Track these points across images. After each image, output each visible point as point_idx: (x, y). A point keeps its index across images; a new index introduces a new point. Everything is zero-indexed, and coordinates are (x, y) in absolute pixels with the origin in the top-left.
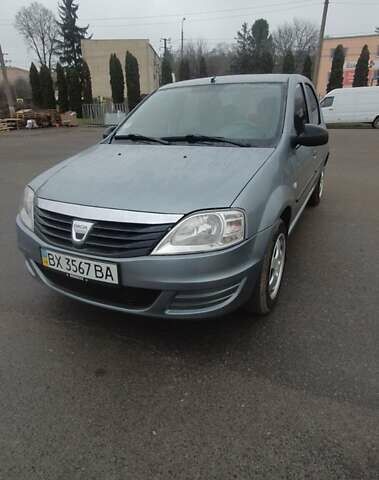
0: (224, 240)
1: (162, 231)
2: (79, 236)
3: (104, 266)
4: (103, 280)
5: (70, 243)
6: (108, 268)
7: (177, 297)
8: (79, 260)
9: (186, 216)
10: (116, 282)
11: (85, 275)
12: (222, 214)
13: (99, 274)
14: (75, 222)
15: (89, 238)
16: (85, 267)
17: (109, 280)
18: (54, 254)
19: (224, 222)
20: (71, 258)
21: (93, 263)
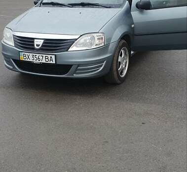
0: (96, 45)
1: (72, 42)
2: (38, 45)
3: (49, 56)
4: (49, 62)
5: (34, 49)
6: (51, 57)
7: (79, 68)
8: (38, 55)
9: (81, 36)
10: (54, 62)
11: (40, 61)
12: (95, 35)
13: (47, 60)
14: (35, 40)
15: (42, 46)
16: (41, 58)
17: (51, 62)
18: (26, 54)
19: (96, 38)
20: (34, 54)
21: (44, 56)
